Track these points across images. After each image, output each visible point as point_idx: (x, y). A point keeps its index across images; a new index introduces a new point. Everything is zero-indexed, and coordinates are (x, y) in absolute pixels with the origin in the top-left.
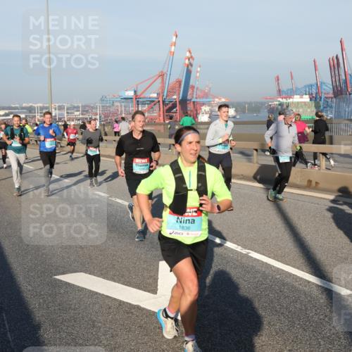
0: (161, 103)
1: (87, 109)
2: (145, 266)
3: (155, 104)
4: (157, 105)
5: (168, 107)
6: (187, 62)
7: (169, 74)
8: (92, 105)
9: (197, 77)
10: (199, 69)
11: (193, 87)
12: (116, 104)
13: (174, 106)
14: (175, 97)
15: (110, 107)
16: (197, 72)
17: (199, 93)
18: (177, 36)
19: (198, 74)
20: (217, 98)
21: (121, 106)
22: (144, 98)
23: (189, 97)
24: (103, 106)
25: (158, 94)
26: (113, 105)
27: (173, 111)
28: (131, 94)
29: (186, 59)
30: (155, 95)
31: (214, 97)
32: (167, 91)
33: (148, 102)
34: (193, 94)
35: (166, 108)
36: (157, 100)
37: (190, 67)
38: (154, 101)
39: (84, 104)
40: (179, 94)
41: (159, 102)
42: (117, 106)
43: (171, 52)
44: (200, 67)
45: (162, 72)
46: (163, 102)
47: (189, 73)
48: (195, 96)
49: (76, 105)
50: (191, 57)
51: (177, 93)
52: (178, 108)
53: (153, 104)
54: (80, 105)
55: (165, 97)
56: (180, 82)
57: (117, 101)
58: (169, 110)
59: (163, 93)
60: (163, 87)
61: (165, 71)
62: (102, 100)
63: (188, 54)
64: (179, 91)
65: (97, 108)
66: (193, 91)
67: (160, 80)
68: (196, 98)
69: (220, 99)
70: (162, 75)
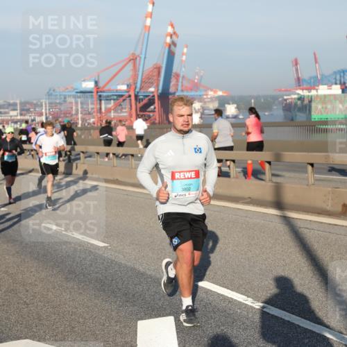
0: (133, 98)
1: (28, 106)
2: (118, 328)
3: (124, 100)
4: (127, 101)
5: (142, 104)
6: (168, 40)
7: (143, 56)
8: (35, 102)
9: (182, 61)
10: (185, 50)
11: (177, 76)
12: (69, 100)
13: (151, 102)
14: (152, 89)
15: (60, 104)
16: (183, 54)
17: (186, 84)
18: (153, 4)
19: (184, 58)
20: (212, 90)
21: (77, 103)
22: (109, 91)
23: (172, 90)
24: (50, 103)
25: (128, 86)
26: (65, 101)
27: (149, 109)
28: (90, 85)
29: (167, 35)
30: (124, 87)
31: (207, 89)
32: (142, 82)
33: (115, 97)
34: (177, 85)
35: (140, 105)
36: (127, 94)
37: (172, 47)
38: (122, 96)
39: (23, 100)
40: (158, 86)
41: (130, 96)
42: (72, 103)
43: (145, 26)
44: (187, 47)
45: (133, 54)
46: (136, 96)
47: (171, 55)
48: (180, 88)
49: (12, 102)
50: (175, 33)
51: (155, 84)
52: (156, 105)
53: (121, 99)
54: (18, 102)
55: (137, 90)
56: (159, 69)
57: (69, 96)
58: (145, 108)
59: (135, 83)
60: (135, 76)
61: (137, 53)
62: (49, 95)
63: (170, 30)
64: (158, 80)
65: (42, 106)
66: (178, 81)
67: (130, 66)
68: (182, 91)
69: (215, 92)
70: (134, 59)
